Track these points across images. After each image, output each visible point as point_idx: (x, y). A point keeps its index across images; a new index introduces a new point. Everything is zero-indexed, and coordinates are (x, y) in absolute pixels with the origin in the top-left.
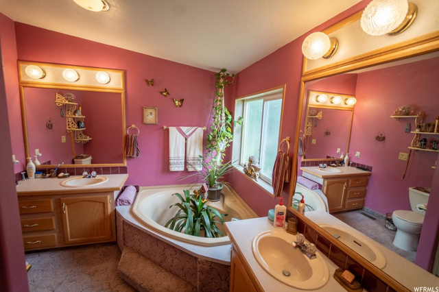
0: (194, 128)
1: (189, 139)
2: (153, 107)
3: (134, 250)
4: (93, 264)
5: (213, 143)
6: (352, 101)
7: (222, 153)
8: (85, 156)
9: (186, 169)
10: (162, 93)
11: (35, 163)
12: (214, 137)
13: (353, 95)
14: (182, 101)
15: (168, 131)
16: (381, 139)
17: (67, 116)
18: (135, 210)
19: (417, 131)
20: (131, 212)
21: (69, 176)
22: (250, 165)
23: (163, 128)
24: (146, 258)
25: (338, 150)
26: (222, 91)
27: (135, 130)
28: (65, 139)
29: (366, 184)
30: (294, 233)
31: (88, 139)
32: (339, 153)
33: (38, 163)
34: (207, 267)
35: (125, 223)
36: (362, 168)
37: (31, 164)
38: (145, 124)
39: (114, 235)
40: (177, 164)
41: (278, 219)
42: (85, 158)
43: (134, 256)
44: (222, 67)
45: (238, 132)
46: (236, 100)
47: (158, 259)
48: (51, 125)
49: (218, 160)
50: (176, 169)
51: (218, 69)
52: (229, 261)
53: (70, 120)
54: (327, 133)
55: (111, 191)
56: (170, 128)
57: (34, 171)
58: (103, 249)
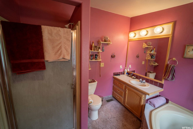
8: (152, 72)
11: (127, 70)
17: (147, 53)
20: (151, 112)
21: (135, 78)
28: (144, 63)
31: (156, 64)
33: (128, 70)
37: (126, 70)
38: (184, 58)
42: (152, 73)
48: (138, 56)
53: (148, 55)
55: (146, 94)
57: (126, 73)
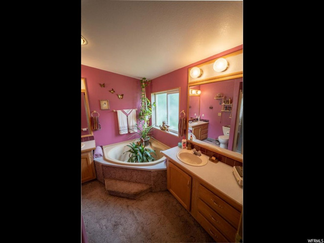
0: (131, 110)
1: (129, 116)
2: (106, 100)
3: (111, 178)
4: (88, 193)
5: (143, 117)
6: (199, 92)
7: (147, 121)
9: (129, 133)
10: (110, 91)
12: (143, 114)
13: (200, 89)
14: (122, 95)
15: (116, 113)
16: (211, 108)
18: (106, 158)
19: (224, 104)
20: (105, 159)
22: (163, 125)
23: (113, 111)
24: (120, 180)
25: (195, 114)
26: (144, 90)
27: (96, 114)
29: (207, 128)
30: (191, 150)
32: (196, 116)
34: (156, 174)
35: (103, 166)
36: (205, 121)
38: (102, 110)
39: (95, 175)
40: (124, 130)
41: (183, 145)
43: (113, 181)
44: (143, 77)
45: (153, 110)
46: (152, 94)
47: (128, 178)
49: (146, 125)
50: (124, 133)
51: (141, 78)
52: (166, 168)
54: (190, 107)
55: (90, 151)
56: (118, 111)
58: (90, 184)
